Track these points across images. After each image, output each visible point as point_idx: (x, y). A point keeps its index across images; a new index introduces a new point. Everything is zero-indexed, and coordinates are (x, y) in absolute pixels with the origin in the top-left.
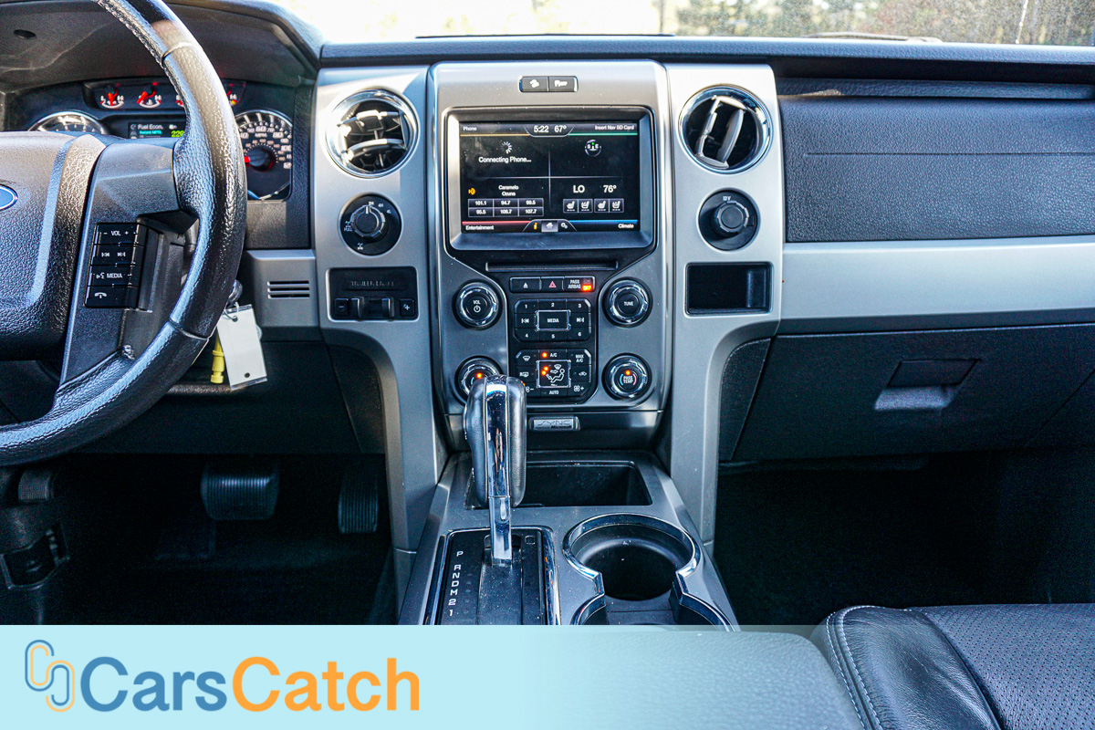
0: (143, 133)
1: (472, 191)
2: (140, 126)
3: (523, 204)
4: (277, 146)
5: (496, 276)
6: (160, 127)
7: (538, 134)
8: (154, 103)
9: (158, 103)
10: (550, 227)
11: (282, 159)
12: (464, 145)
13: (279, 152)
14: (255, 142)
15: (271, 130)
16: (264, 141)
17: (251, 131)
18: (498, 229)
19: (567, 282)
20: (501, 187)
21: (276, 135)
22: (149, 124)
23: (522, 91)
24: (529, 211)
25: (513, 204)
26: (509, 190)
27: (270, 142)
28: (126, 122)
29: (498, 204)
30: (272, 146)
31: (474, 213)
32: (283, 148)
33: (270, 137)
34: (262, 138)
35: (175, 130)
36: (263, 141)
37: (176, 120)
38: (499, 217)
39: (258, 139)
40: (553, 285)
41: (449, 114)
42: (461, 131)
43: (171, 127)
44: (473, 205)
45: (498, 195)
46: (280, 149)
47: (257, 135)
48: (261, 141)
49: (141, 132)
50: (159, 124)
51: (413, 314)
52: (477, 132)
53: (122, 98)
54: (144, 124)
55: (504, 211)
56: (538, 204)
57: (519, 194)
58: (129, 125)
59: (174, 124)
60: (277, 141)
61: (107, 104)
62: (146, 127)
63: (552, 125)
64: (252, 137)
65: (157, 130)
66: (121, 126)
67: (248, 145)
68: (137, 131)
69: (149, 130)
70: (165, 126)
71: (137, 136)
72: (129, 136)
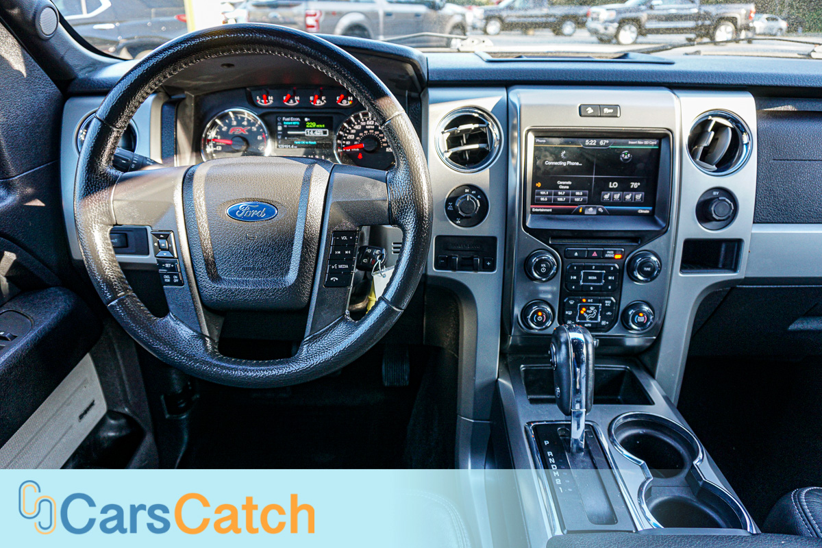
0: (287, 123)
1: (539, 185)
2: (284, 118)
3: (574, 195)
4: (381, 135)
5: (556, 247)
6: (298, 119)
7: (589, 146)
8: (295, 102)
9: (297, 103)
10: (591, 211)
11: (385, 145)
12: (537, 152)
13: (383, 140)
14: (366, 132)
17: (363, 124)
18: (555, 212)
19: (605, 252)
20: (559, 182)
22: (290, 117)
23: (581, 115)
24: (577, 199)
25: (566, 195)
26: (564, 185)
27: (377, 133)
28: (275, 116)
29: (556, 194)
30: (378, 135)
31: (539, 200)
33: (376, 128)
34: (371, 129)
35: (309, 122)
36: (371, 131)
37: (310, 115)
38: (556, 203)
39: (368, 130)
40: (595, 254)
41: (528, 131)
42: (535, 143)
43: (306, 119)
44: (539, 194)
45: (557, 187)
47: (367, 127)
48: (370, 131)
49: (285, 123)
50: (297, 117)
51: (492, 268)
52: (546, 143)
53: (272, 98)
54: (286, 117)
55: (560, 199)
56: (584, 195)
57: (571, 187)
58: (277, 117)
59: (308, 117)
61: (261, 102)
62: (288, 119)
63: (598, 140)
64: (364, 128)
65: (296, 122)
66: (271, 118)
67: (361, 134)
68: (282, 122)
69: (290, 121)
70: (302, 119)
71: (283, 125)
72: (277, 126)
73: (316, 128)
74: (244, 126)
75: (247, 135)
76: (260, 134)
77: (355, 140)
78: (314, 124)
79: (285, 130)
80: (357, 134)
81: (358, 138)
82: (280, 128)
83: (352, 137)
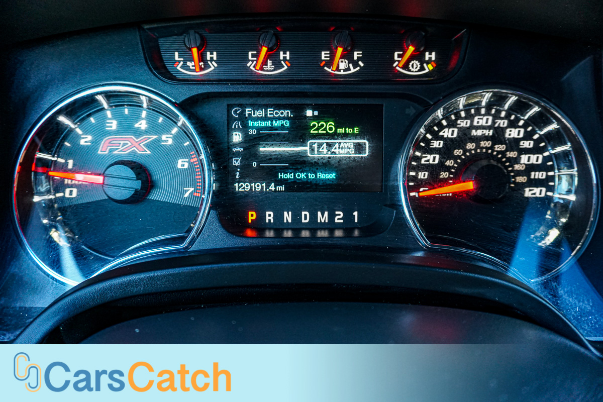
0: (256, 124)
2: (248, 111)
4: (512, 154)
6: (286, 113)
8: (278, 65)
9: (285, 67)
11: (521, 179)
13: (517, 167)
14: (470, 146)
15: (503, 123)
16: (488, 144)
17: (464, 124)
21: (512, 133)
22: (266, 106)
27: (499, 147)
28: (225, 103)
30: (503, 153)
32: (524, 159)
33: (498, 136)
34: (486, 138)
35: (316, 119)
36: (485, 144)
37: (321, 101)
39: (477, 140)
43: (309, 113)
46: (517, 160)
47: (474, 133)
48: (483, 144)
49: (250, 123)
50: (285, 107)
53: (215, 55)
54: (256, 107)
58: (230, 107)
59: (314, 107)
60: (514, 144)
61: (185, 67)
62: (260, 113)
64: (465, 136)
65: (281, 119)
66: (215, 112)
67: (458, 152)
68: (244, 119)
69: (265, 118)
70: (298, 110)
71: (245, 128)
72: (229, 130)
73: (334, 136)
74: (138, 133)
75: (147, 156)
76: (184, 154)
77: (441, 166)
78: (330, 126)
79: (251, 142)
80: (446, 152)
81: (449, 163)
82: (237, 137)
83: (432, 159)
